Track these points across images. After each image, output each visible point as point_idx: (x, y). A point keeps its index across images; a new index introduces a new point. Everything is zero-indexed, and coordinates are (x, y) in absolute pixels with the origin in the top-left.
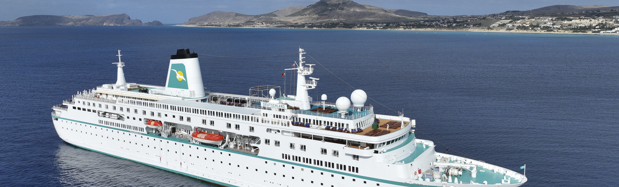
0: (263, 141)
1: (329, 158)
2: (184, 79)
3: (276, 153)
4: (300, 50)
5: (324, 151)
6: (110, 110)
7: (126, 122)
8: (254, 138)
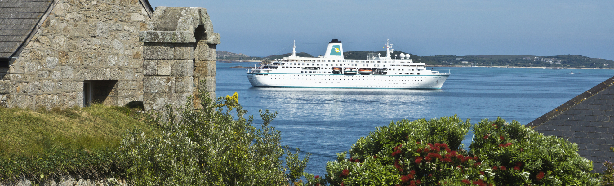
0: (388, 69)
1: (411, 71)
2: (340, 52)
3: (393, 73)
4: (388, 40)
5: (410, 70)
6: (311, 65)
7: (321, 70)
8: (385, 69)
